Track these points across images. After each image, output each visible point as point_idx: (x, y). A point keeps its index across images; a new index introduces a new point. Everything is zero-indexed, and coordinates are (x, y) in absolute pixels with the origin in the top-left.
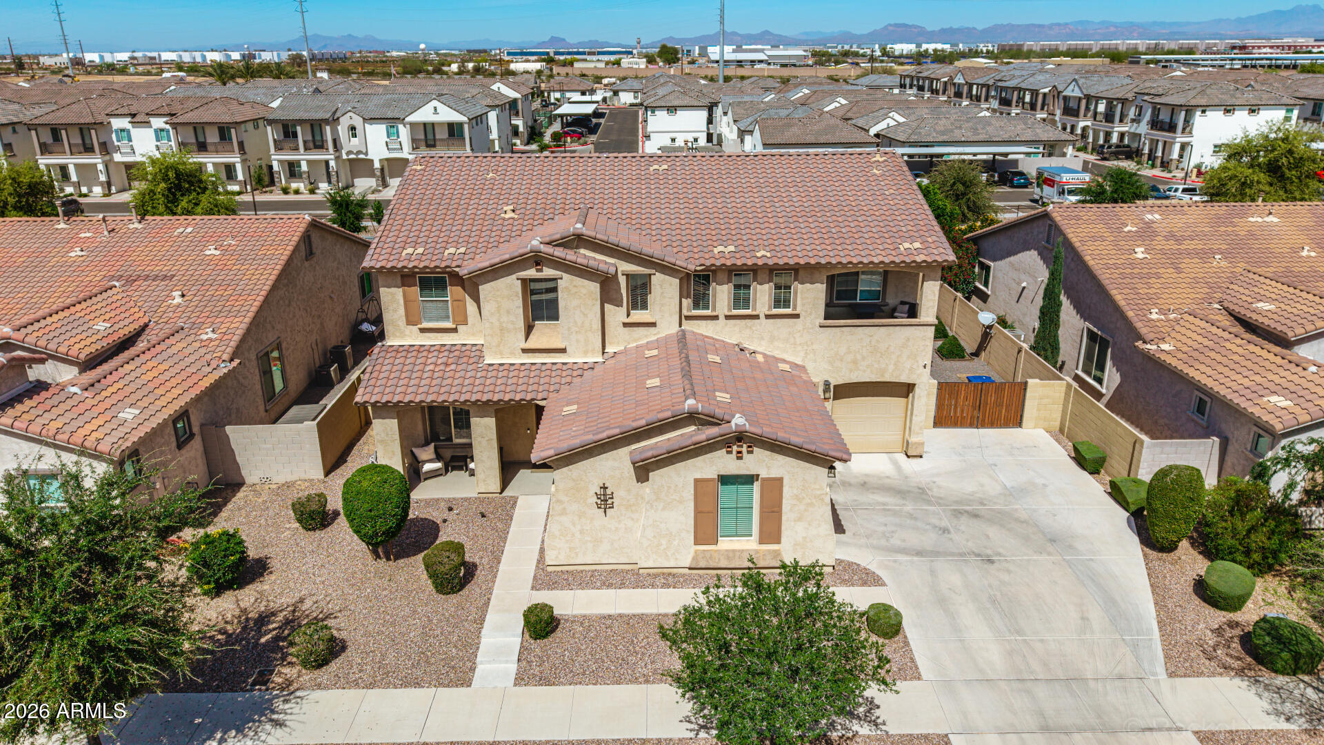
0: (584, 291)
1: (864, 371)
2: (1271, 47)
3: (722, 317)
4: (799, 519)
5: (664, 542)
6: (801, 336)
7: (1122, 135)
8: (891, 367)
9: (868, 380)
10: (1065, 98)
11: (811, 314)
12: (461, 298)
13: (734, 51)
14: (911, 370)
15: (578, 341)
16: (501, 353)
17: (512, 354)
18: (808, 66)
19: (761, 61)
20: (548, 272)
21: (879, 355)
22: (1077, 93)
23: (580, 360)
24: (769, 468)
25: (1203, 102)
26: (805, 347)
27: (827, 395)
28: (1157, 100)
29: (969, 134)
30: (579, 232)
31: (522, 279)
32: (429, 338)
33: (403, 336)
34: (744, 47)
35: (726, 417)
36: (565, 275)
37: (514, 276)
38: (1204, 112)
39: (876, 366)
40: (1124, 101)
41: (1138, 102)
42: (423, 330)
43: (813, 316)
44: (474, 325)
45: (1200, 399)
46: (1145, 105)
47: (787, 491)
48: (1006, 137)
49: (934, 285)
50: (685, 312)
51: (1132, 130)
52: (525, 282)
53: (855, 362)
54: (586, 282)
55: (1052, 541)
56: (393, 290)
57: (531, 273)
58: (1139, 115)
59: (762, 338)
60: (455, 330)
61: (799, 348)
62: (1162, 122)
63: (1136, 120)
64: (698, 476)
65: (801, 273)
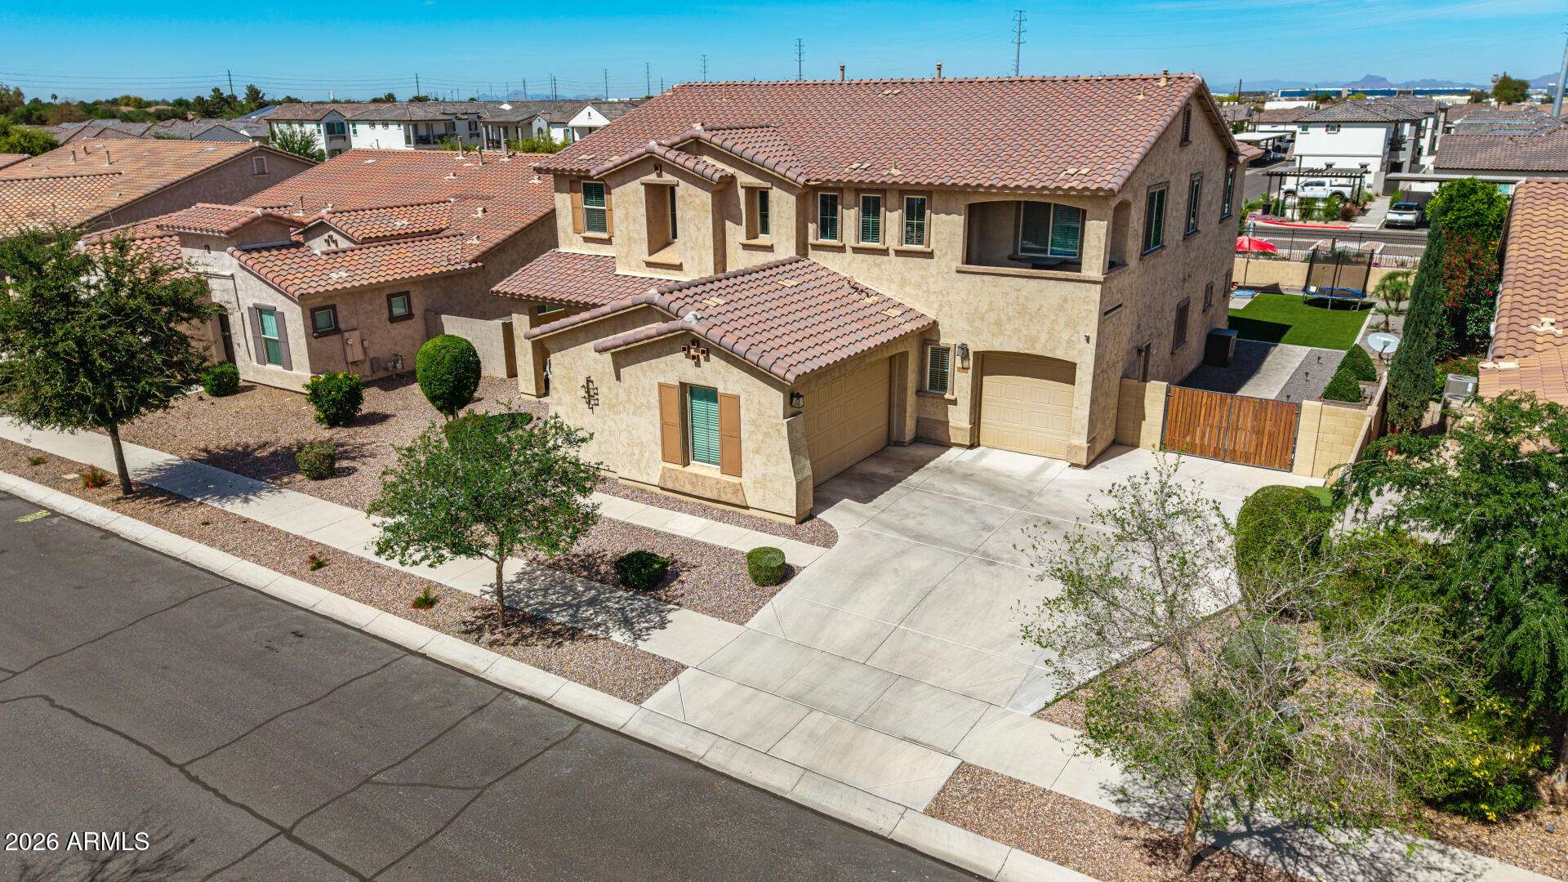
0: (698, 201)
1: (1011, 337)
3: (849, 249)
5: (637, 451)
6: (936, 282)
8: (1044, 337)
9: (1015, 350)
11: (946, 254)
14: (1070, 343)
15: (693, 258)
16: (629, 264)
17: (638, 267)
20: (668, 178)
21: (1028, 317)
26: (940, 297)
27: (966, 364)
30: (698, 135)
31: (645, 185)
32: (591, 249)
33: (571, 244)
36: (681, 182)
37: (638, 181)
39: (1025, 332)
42: (587, 240)
43: (949, 257)
49: (1099, 227)
50: (811, 240)
52: (649, 187)
53: (998, 323)
54: (699, 191)
56: (565, 195)
57: (652, 178)
59: (891, 281)
61: (933, 298)
64: (662, 380)
65: (935, 198)
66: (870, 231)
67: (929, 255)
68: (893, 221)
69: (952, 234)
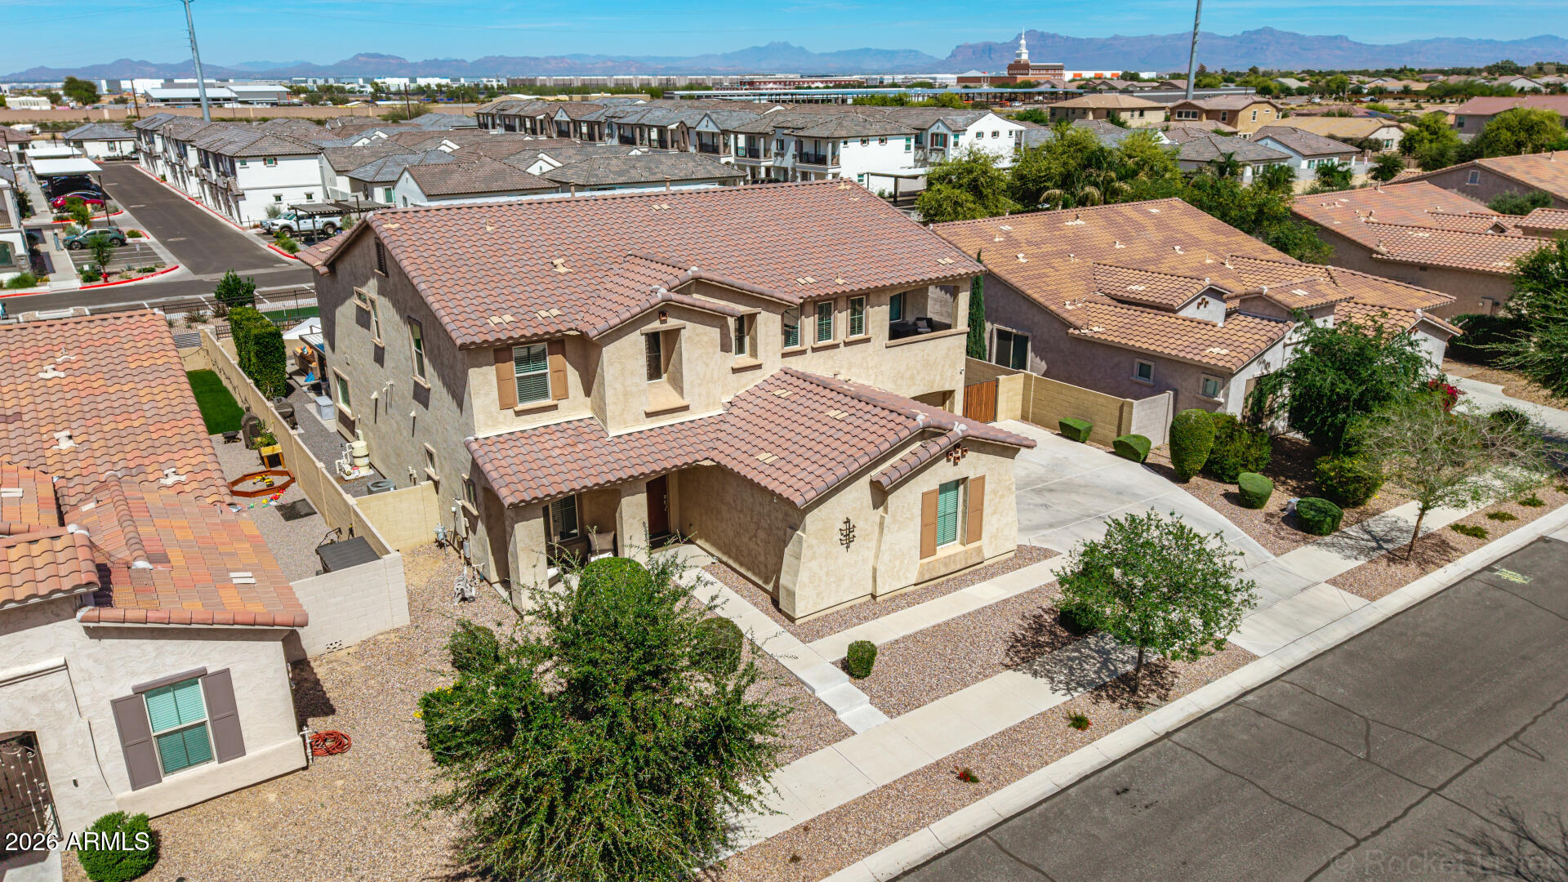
0: (705, 338)
1: (919, 385)
2: (775, 83)
3: (809, 351)
4: (994, 513)
6: (871, 360)
7: (768, 170)
8: (938, 377)
10: (699, 134)
11: (878, 336)
12: (561, 368)
13: (164, 86)
14: (951, 378)
15: (700, 395)
16: (625, 423)
17: (637, 421)
18: (294, 105)
19: (228, 100)
20: (672, 323)
21: (929, 367)
22: (712, 128)
23: (705, 415)
24: (975, 468)
25: (844, 133)
26: (875, 369)
28: (801, 133)
29: (646, 174)
30: (698, 275)
31: (647, 334)
32: (527, 422)
33: (495, 424)
34: (176, 81)
35: (950, 427)
36: (688, 324)
37: (638, 332)
38: (845, 143)
39: (928, 379)
40: (765, 135)
41: (779, 135)
42: (518, 414)
43: (880, 338)
44: (575, 397)
45: (1141, 364)
46: (786, 139)
47: (988, 488)
48: (682, 175)
51: (777, 164)
52: (650, 336)
53: (911, 377)
54: (708, 328)
55: (1120, 493)
56: (485, 369)
57: (655, 326)
58: (782, 148)
59: (842, 366)
60: (555, 407)
62: (807, 154)
63: (781, 153)
64: (925, 490)
65: (872, 297)
66: (824, 331)
67: (868, 340)
68: (841, 320)
69: (883, 320)
